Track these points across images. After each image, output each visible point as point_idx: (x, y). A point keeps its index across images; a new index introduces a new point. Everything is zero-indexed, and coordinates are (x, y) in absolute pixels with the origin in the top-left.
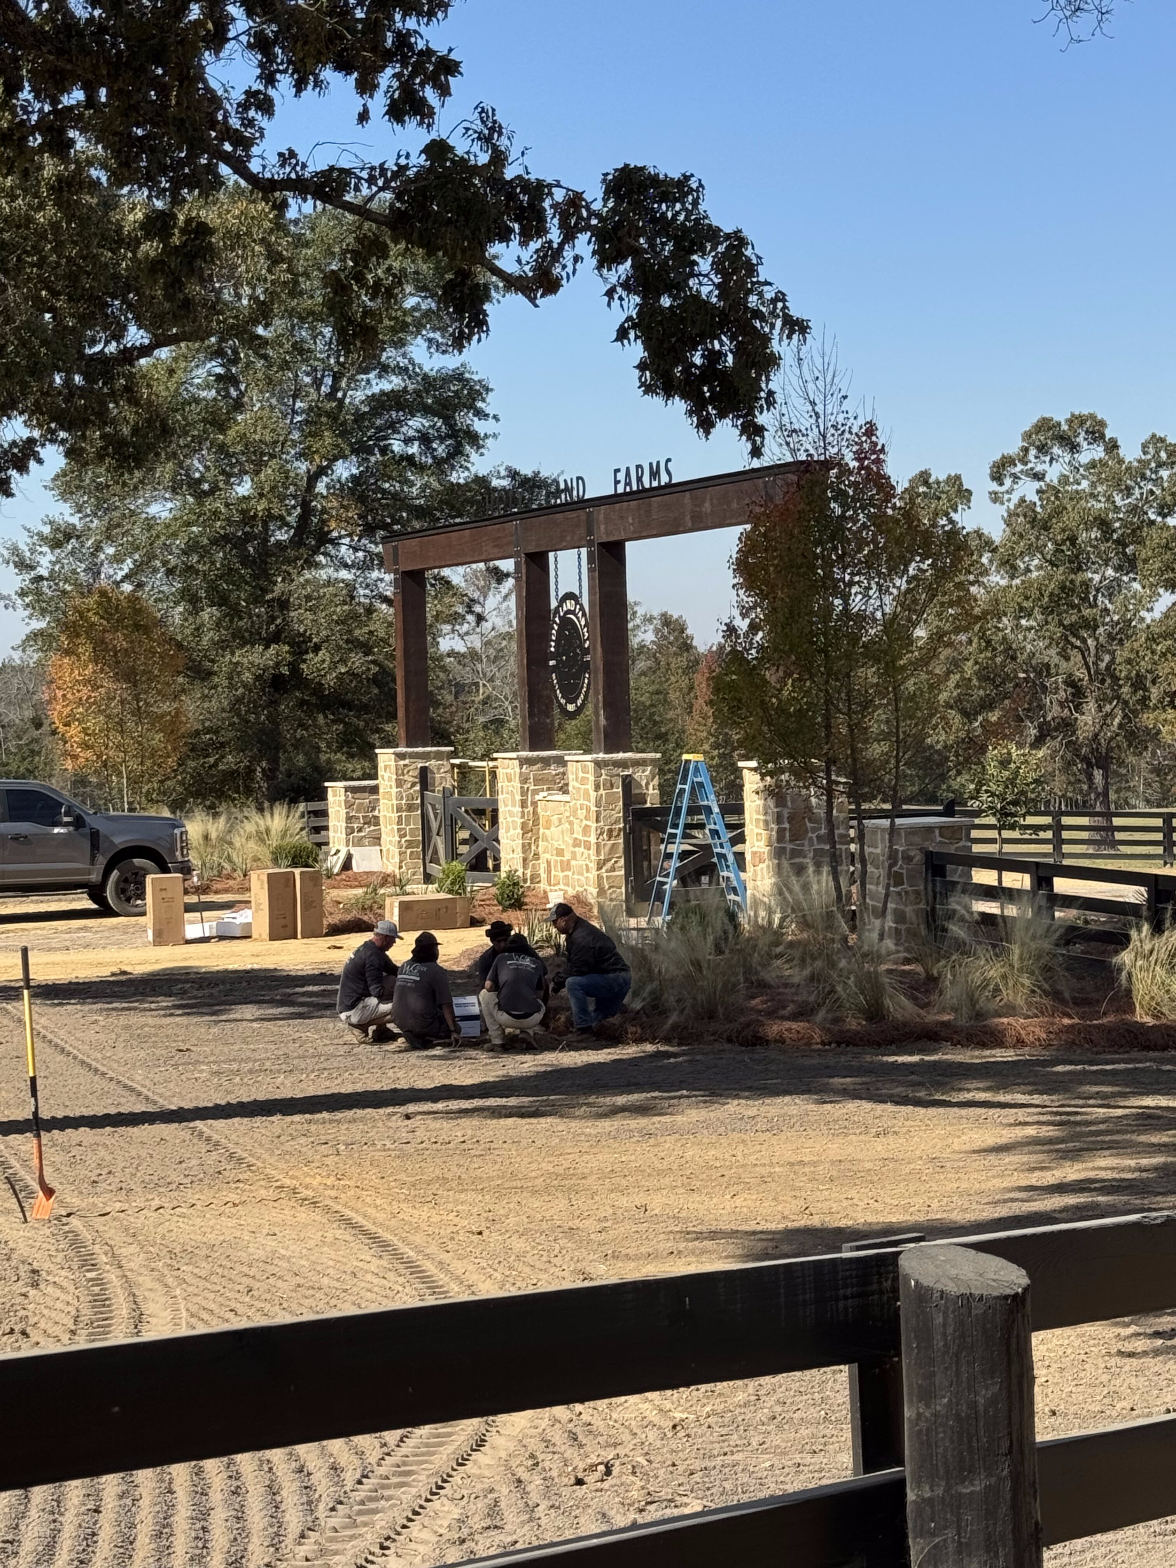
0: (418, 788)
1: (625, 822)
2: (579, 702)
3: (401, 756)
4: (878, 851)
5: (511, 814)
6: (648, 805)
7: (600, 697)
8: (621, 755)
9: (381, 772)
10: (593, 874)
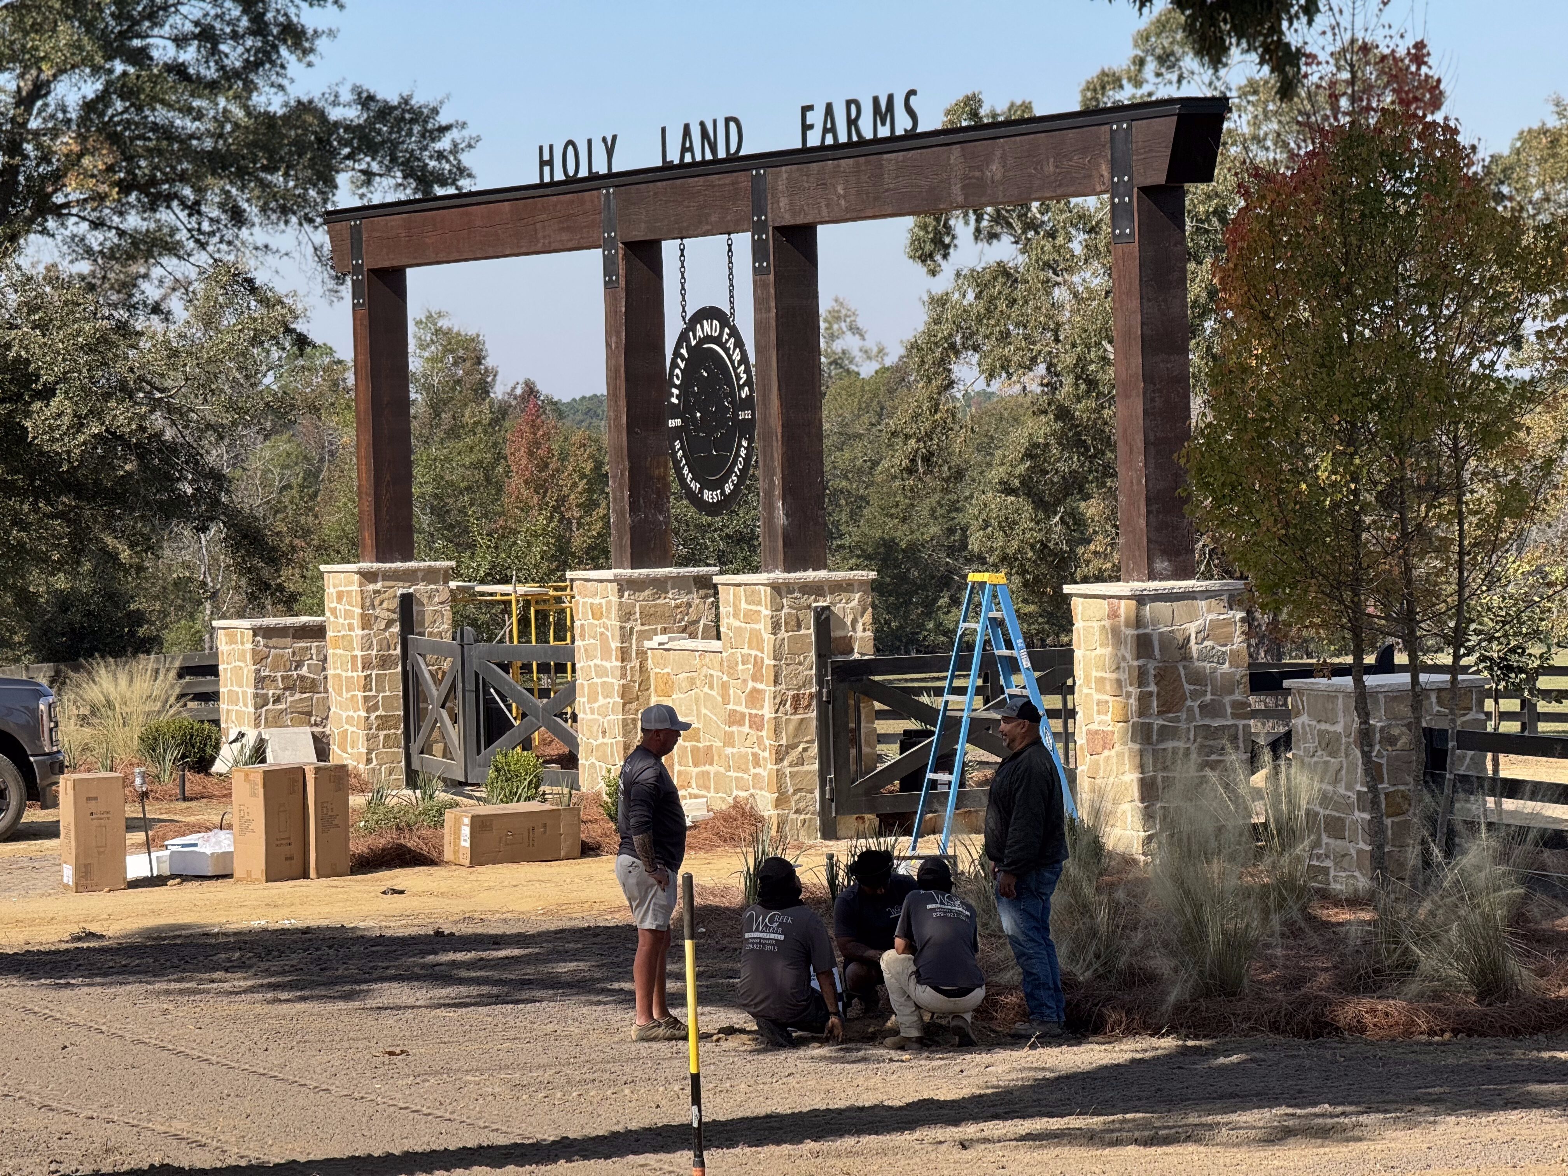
0: (396, 629)
1: (820, 683)
2: (728, 488)
3: (369, 577)
4: (1339, 728)
5: (601, 672)
6: (856, 656)
7: (777, 481)
8: (810, 575)
9: (330, 603)
10: (767, 770)
